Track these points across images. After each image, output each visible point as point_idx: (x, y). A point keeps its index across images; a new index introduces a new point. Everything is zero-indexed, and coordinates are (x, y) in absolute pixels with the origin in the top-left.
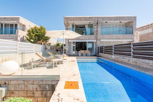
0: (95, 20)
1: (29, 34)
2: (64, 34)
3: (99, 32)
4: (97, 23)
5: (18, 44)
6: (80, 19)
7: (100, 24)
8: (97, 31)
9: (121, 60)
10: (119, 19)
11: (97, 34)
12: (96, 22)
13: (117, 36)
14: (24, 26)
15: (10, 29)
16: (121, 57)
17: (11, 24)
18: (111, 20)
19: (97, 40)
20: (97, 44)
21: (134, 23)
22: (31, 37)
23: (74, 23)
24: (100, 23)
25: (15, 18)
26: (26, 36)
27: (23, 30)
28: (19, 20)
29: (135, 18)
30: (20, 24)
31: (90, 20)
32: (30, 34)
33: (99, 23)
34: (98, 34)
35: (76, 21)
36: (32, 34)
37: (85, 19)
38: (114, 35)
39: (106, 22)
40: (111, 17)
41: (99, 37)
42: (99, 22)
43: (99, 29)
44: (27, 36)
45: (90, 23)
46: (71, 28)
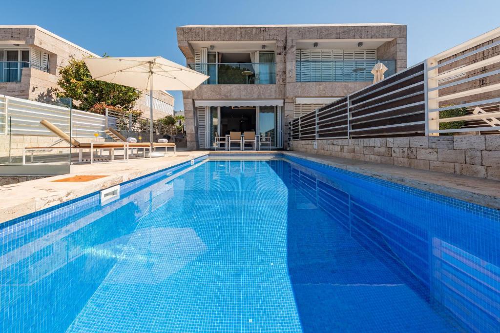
0: (279, 38)
1: (66, 82)
2: (152, 73)
3: (291, 75)
4: (285, 48)
5: (6, 103)
6: (230, 34)
7: (294, 49)
8: (285, 72)
9: (328, 153)
10: (352, 34)
11: (284, 80)
12: (281, 44)
13: (346, 87)
14: (51, 57)
15: (5, 68)
16: (329, 141)
17: (9, 52)
18: (327, 36)
19: (286, 100)
20: (287, 113)
21: (399, 47)
22: (72, 90)
23: (212, 47)
24: (292, 46)
25: (20, 31)
26: (56, 90)
27: (49, 71)
28: (33, 38)
29: (402, 30)
30: (40, 51)
31: (262, 38)
32: (68, 81)
33: (288, 47)
34: (288, 80)
35: (215, 40)
36: (73, 81)
37: (247, 34)
38: (338, 84)
39: (316, 44)
40: (327, 29)
41: (290, 90)
42: (289, 42)
43: (291, 65)
44: (59, 87)
45: (264, 46)
46: (206, 62)
